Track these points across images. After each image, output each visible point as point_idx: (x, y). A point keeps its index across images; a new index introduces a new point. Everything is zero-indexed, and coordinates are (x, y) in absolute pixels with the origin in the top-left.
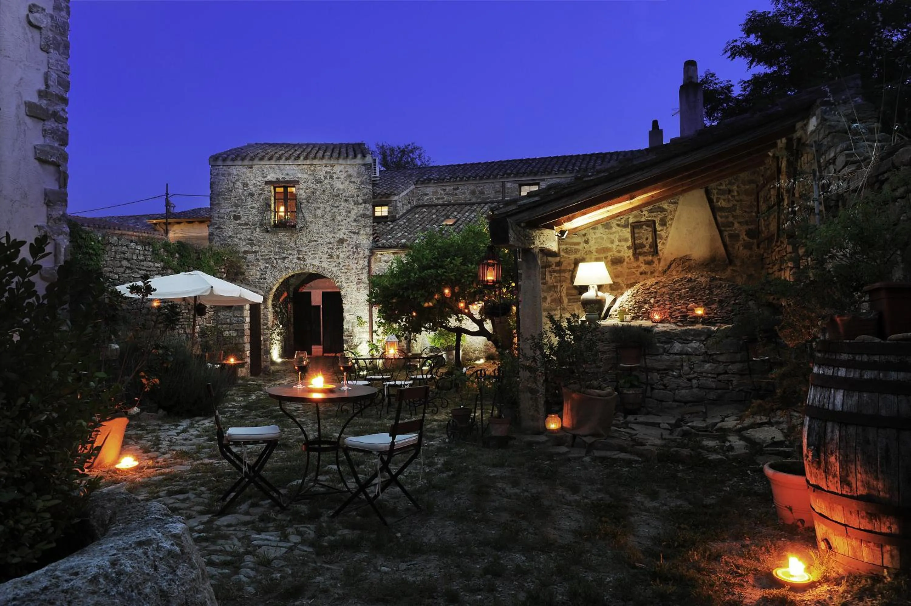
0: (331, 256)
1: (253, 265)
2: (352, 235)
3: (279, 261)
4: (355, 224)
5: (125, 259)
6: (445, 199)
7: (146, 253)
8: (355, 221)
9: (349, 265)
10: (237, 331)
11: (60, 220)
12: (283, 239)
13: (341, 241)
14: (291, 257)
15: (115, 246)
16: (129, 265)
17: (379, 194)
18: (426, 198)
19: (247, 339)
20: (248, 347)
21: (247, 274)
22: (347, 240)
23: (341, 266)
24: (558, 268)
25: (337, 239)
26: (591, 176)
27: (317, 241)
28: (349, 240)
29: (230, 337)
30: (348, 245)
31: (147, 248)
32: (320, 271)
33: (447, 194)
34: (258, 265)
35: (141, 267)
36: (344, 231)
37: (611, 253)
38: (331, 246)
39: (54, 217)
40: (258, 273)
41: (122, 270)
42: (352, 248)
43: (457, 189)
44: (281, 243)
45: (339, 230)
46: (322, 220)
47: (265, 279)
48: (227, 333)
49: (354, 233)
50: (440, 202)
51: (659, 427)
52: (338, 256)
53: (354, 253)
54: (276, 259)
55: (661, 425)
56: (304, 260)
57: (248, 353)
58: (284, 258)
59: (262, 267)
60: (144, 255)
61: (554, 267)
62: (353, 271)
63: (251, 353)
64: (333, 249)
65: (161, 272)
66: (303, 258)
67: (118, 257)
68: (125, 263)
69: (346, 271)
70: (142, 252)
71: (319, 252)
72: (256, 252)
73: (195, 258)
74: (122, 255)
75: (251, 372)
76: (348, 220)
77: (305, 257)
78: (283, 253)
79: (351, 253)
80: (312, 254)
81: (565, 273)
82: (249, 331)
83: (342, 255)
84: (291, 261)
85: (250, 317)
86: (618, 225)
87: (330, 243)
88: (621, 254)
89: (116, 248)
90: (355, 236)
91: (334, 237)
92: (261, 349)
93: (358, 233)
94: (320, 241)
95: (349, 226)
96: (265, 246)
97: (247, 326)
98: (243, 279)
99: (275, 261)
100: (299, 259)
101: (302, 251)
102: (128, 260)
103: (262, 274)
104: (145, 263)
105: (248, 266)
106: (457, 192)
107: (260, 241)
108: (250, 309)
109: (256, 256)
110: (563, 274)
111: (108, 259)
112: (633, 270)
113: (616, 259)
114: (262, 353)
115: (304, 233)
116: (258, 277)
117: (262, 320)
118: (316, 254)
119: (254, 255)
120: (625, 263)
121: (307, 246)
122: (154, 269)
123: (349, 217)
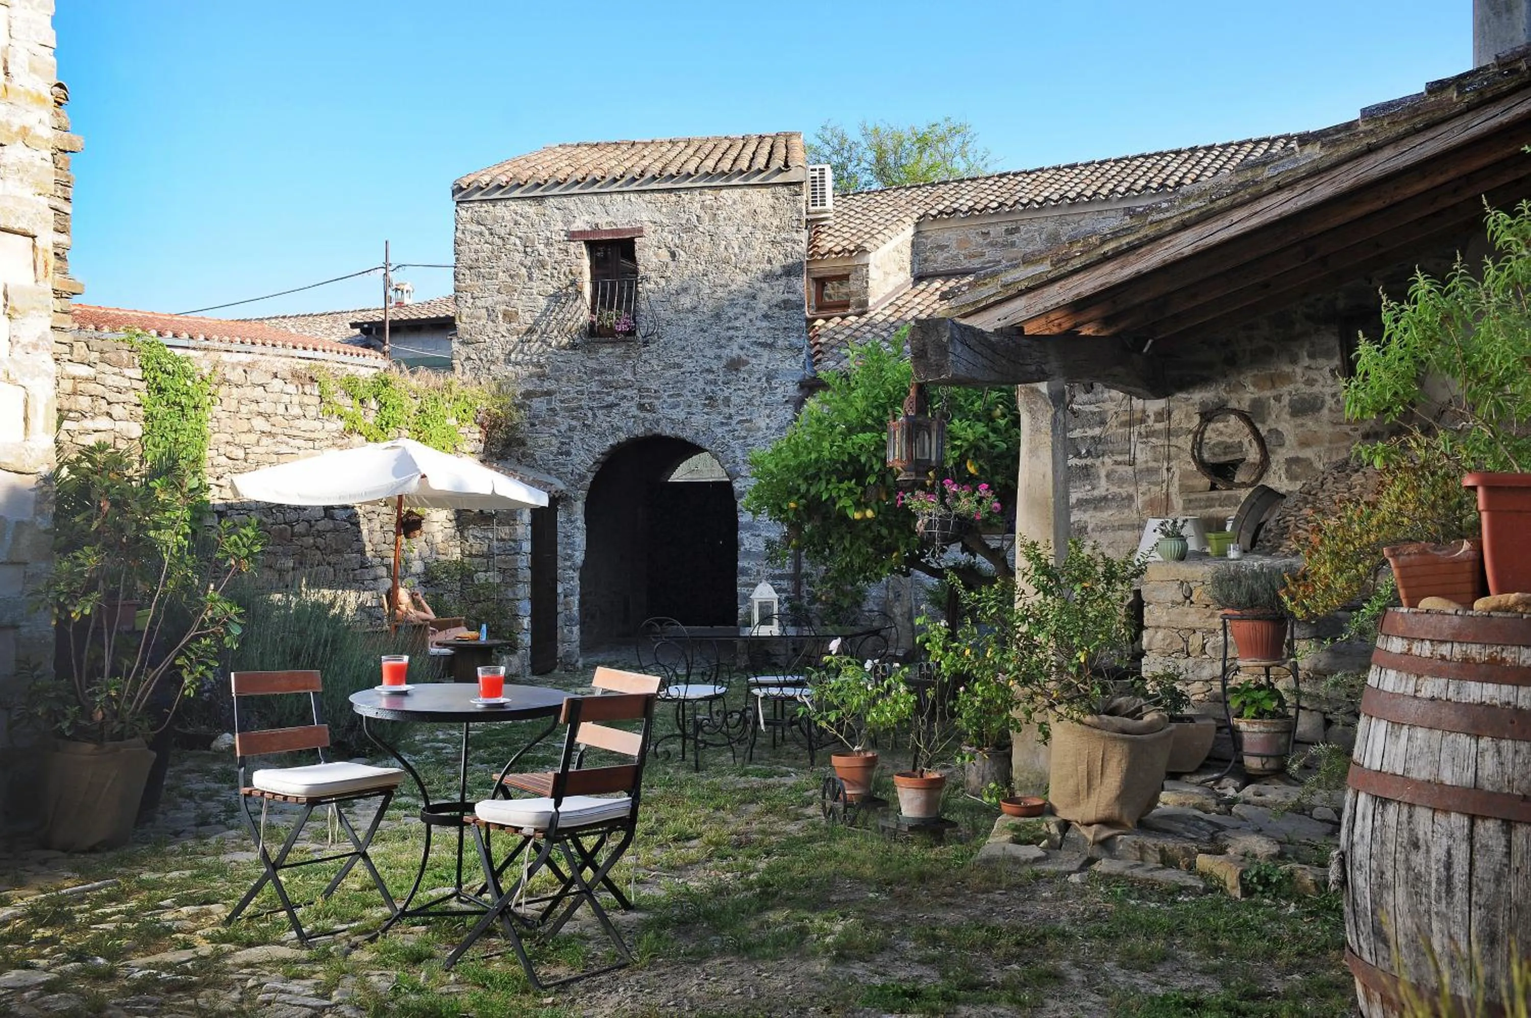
0: (711, 400)
1: (543, 423)
2: (759, 350)
3: (599, 413)
4: (765, 324)
5: (260, 414)
6: (987, 258)
7: (306, 400)
8: (766, 316)
9: (750, 421)
10: (502, 571)
11: (35, 347)
12: (607, 362)
13: (734, 365)
14: (625, 404)
15: (237, 386)
16: (267, 428)
17: (830, 251)
18: (941, 256)
19: (524, 590)
20: (525, 607)
21: (530, 443)
22: (746, 363)
23: (734, 422)
24: (1159, 426)
25: (724, 362)
26: (1167, 210)
27: (680, 366)
28: (754, 361)
29: (487, 585)
30: (751, 373)
31: (308, 389)
32: (687, 434)
33: (992, 245)
34: (555, 423)
35: (295, 433)
36: (740, 340)
37: (1291, 387)
38: (711, 377)
39: (24, 341)
40: (554, 441)
41: (253, 438)
42: (759, 380)
43: (1017, 230)
44: (602, 372)
45: (731, 338)
46: (692, 318)
47: (568, 454)
48: (481, 575)
49: (764, 345)
50: (976, 263)
51: (1311, 816)
52: (727, 401)
53: (763, 391)
54: (591, 409)
55: (1315, 813)
56: (652, 410)
57: (526, 622)
58: (611, 406)
59: (563, 428)
60: (301, 405)
61: (1150, 421)
62: (760, 434)
63: (533, 621)
64: (715, 382)
65: (340, 442)
66: (650, 404)
67: (244, 409)
68: (260, 424)
69: (743, 434)
70: (296, 400)
71: (686, 392)
72: (549, 393)
73: (414, 411)
74: (254, 407)
75: (532, 665)
76: (751, 315)
77: (656, 402)
78: (609, 394)
79: (756, 392)
80: (670, 396)
81: (1178, 436)
82: (528, 573)
83: (735, 399)
84: (625, 413)
85: (533, 540)
86: (1308, 317)
87: (710, 371)
88: (1316, 389)
89: (241, 390)
90: (766, 354)
91: (718, 357)
92: (557, 614)
93: (771, 346)
94: (689, 365)
95: (753, 329)
96: (569, 380)
97: (524, 561)
98: (523, 454)
99: (590, 414)
100: (641, 407)
101: (648, 390)
102: (266, 416)
103: (563, 443)
104: (302, 423)
105: (533, 425)
106: (1014, 238)
107: (559, 369)
108: (533, 523)
109: (549, 403)
110: (1174, 441)
111: (223, 415)
112: (1347, 429)
113: (1303, 400)
114: (560, 623)
115: (653, 347)
116: (554, 449)
117: (559, 548)
118: (679, 395)
119: (544, 399)
120: (1325, 411)
121: (659, 377)
122: (322, 435)
123: (753, 309)
